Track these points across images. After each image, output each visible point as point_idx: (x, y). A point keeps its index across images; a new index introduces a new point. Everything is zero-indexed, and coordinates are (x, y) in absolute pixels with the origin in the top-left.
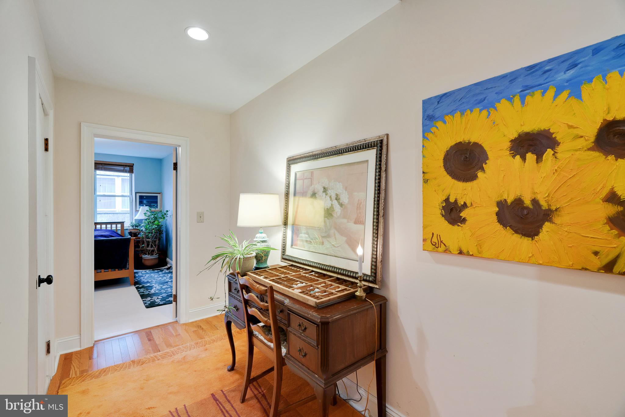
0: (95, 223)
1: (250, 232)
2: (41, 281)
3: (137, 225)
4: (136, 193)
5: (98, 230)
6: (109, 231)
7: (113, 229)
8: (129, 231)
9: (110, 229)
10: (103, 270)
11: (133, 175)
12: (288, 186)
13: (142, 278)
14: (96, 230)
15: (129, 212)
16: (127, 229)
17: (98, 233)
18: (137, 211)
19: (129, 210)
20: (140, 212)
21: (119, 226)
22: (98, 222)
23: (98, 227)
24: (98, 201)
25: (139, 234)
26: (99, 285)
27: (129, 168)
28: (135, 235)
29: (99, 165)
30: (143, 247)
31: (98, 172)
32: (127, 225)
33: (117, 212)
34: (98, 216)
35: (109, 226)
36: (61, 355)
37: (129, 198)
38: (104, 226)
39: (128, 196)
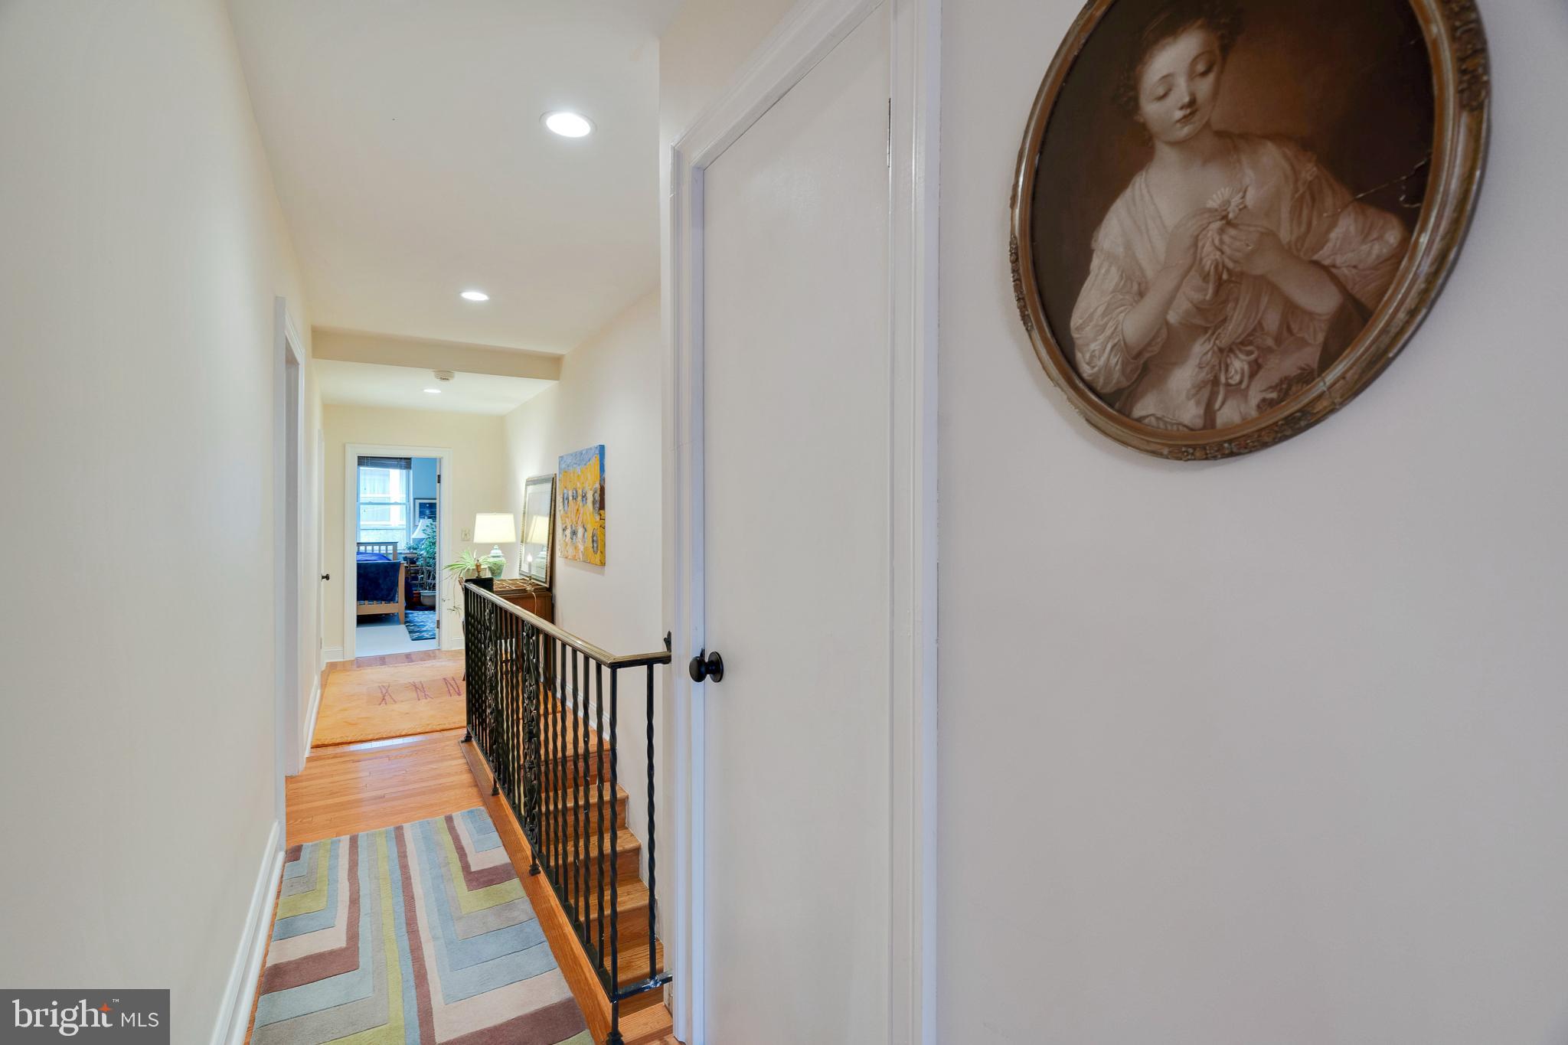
0: (358, 543)
1: (487, 547)
2: (323, 577)
3: (415, 546)
4: (415, 499)
5: (362, 553)
6: (376, 555)
7: (382, 552)
8: (403, 556)
9: (378, 552)
10: (366, 602)
11: (411, 472)
12: (525, 503)
13: (416, 618)
14: (359, 553)
15: (405, 527)
16: (401, 553)
17: (361, 557)
18: (416, 526)
19: (404, 523)
20: (419, 528)
21: (390, 548)
22: (362, 541)
23: (362, 548)
24: (362, 511)
25: (418, 559)
26: (363, 620)
27: (406, 463)
28: (412, 561)
29: (363, 461)
30: (422, 578)
31: (361, 468)
32: (402, 547)
33: (393, 526)
34: (363, 533)
35: (376, 548)
36: (327, 663)
37: (404, 506)
38: (369, 548)
39: (404, 504)
